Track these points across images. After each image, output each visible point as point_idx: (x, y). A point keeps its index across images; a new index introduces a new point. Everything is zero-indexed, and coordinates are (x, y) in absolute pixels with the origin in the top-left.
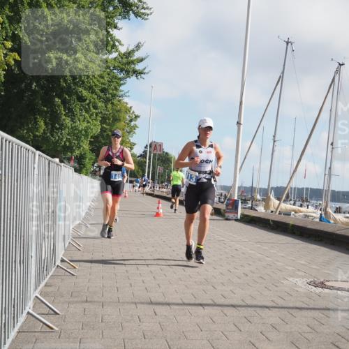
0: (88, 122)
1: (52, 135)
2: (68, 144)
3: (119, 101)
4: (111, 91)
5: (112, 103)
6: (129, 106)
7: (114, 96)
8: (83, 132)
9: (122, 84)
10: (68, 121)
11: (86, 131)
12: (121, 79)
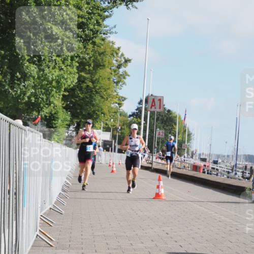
0: (61, 69)
1: (12, 88)
2: (33, 99)
3: (103, 40)
4: (91, 27)
5: (94, 43)
6: (116, 46)
7: (95, 33)
8: (54, 84)
9: (107, 17)
10: (33, 69)
11: (58, 82)
12: (104, 10)
